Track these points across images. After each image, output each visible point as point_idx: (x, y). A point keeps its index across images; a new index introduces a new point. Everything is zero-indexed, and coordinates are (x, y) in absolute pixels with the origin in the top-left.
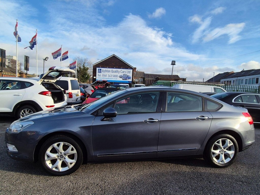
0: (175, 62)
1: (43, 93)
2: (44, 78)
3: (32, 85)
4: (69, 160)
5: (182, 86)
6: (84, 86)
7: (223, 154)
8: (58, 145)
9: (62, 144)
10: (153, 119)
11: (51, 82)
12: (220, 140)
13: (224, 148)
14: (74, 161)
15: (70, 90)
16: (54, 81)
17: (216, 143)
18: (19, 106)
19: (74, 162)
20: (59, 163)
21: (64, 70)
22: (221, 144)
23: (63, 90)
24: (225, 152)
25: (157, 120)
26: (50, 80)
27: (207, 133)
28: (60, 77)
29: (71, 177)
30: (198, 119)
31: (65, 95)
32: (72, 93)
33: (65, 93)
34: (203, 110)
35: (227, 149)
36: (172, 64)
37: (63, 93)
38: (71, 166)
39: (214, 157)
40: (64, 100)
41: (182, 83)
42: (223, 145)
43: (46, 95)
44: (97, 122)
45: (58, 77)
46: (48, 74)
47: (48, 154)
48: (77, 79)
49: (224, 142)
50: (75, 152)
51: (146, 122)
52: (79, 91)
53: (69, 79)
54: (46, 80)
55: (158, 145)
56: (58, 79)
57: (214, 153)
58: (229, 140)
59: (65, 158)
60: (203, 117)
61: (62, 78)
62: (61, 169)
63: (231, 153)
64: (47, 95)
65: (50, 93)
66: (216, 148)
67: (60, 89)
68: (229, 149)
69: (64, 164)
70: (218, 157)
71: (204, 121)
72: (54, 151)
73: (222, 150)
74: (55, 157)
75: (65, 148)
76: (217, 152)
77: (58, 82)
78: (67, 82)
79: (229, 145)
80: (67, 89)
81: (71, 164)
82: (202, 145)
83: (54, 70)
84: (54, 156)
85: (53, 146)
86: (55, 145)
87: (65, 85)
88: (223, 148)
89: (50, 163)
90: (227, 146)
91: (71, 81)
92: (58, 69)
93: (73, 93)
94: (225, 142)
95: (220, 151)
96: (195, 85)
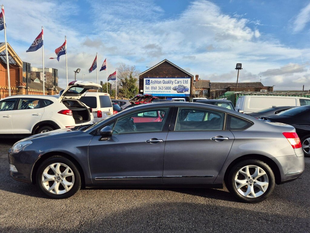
0: (240, 65)
1: (63, 112)
2: (65, 95)
3: (51, 103)
4: (66, 183)
6: (121, 102)
7: (252, 186)
8: (55, 166)
9: (59, 165)
10: (157, 139)
11: (75, 98)
12: (246, 168)
13: (254, 178)
14: (71, 184)
15: (99, 108)
16: (79, 97)
17: (241, 170)
18: (38, 127)
20: (57, 185)
22: (248, 173)
23: (88, 107)
24: (255, 182)
25: (162, 141)
26: (73, 97)
27: (226, 157)
28: (85, 93)
29: (68, 201)
31: (91, 114)
32: (101, 112)
33: (91, 112)
34: (224, 129)
35: (258, 180)
36: (237, 68)
37: (89, 111)
38: (68, 189)
39: (238, 188)
40: (90, 120)
42: (251, 174)
43: (66, 114)
44: (95, 142)
45: (82, 92)
46: (69, 90)
47: (44, 175)
48: (108, 95)
49: (252, 171)
50: (72, 174)
51: (148, 142)
52: (111, 109)
53: (97, 95)
54: (68, 97)
55: (163, 169)
56: (83, 95)
57: (238, 184)
58: (259, 168)
59: (62, 181)
60: (222, 137)
61: (87, 94)
62: (59, 192)
63: (265, 185)
64: (67, 114)
65: (71, 111)
66: (242, 177)
67: (84, 107)
68: (262, 179)
69: (61, 187)
70: (245, 189)
71: (222, 143)
72: (51, 172)
73: (251, 180)
74: (52, 179)
75: (62, 169)
76: (243, 182)
77: (83, 99)
78: (94, 99)
79: (260, 175)
80: (95, 107)
81: (69, 186)
82: (220, 172)
83: (74, 85)
84: (52, 177)
85: (50, 167)
86: (52, 166)
87: (92, 102)
88: (251, 178)
89: (47, 185)
90: (257, 175)
91: (100, 97)
92: (78, 84)
93: (102, 111)
94: (255, 169)
95: (247, 182)
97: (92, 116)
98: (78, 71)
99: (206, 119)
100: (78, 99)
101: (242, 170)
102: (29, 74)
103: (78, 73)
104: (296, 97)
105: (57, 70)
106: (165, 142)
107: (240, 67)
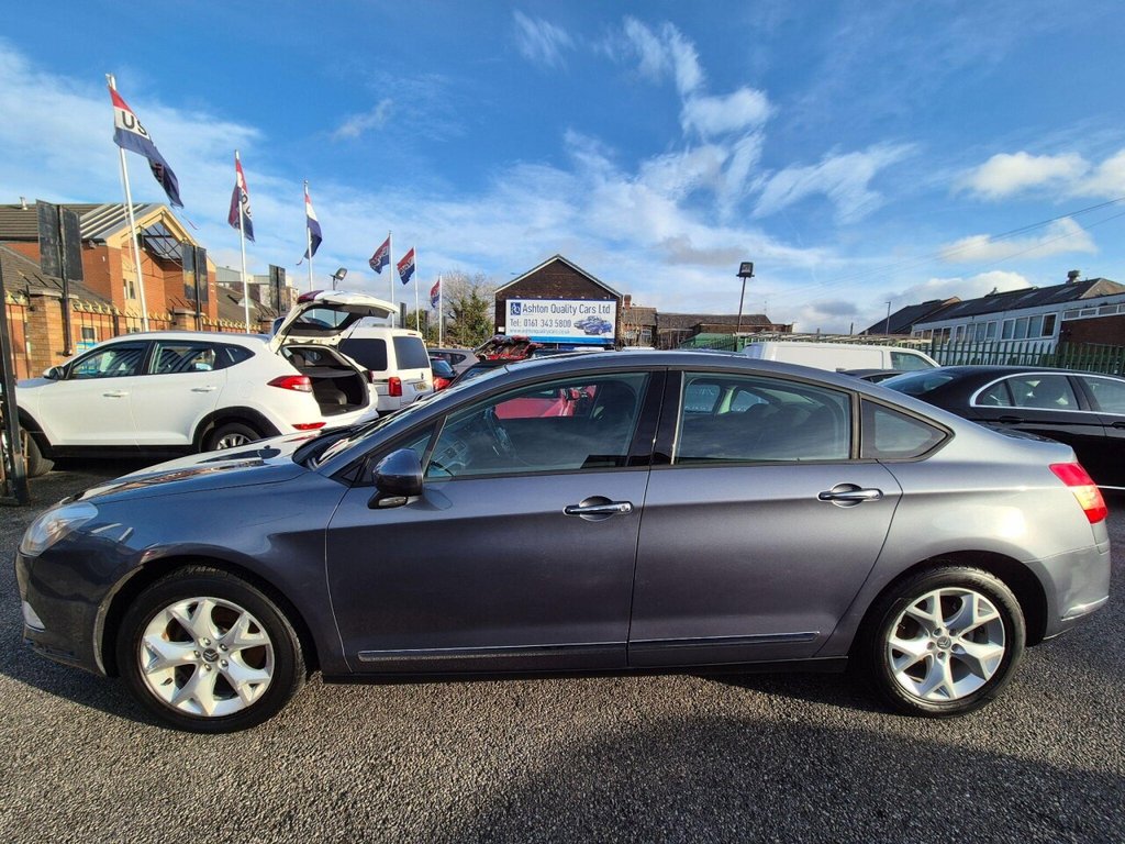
0: (750, 265)
1: (284, 383)
2: (288, 332)
3: (245, 354)
4: (241, 673)
5: (775, 349)
6: (451, 355)
7: (947, 658)
8: (192, 609)
9: (207, 605)
10: (609, 502)
11: (323, 343)
12: (932, 598)
13: (953, 632)
14: (264, 677)
15: (393, 370)
16: (335, 340)
17: (912, 609)
18: (212, 425)
19: (263, 680)
20: (205, 681)
21: (348, 303)
22: (936, 615)
23: (361, 369)
24: (956, 646)
25: (628, 506)
26: (316, 340)
27: (871, 564)
28: (350, 329)
29: (252, 742)
30: (826, 498)
31: (370, 387)
32: (399, 381)
33: (371, 381)
34: (855, 456)
35: (965, 637)
36: (740, 275)
37: (364, 379)
38: (251, 696)
39: (899, 670)
40: (368, 404)
41: (774, 339)
42: (946, 616)
43: (293, 389)
45: (344, 326)
46: (298, 317)
47: (149, 646)
48: (419, 335)
49: (951, 605)
50: (262, 638)
51: (572, 512)
52: (428, 372)
53: (389, 334)
54: (301, 340)
55: (630, 614)
56: (345, 334)
57: (898, 654)
58: (977, 596)
59: (226, 665)
60: (856, 488)
61: (362, 330)
62: (214, 707)
63: (989, 653)
64: (297, 387)
65: (306, 380)
66: (912, 629)
67: (351, 368)
68: (979, 635)
69: (224, 688)
70: (919, 670)
71: (858, 511)
72: (177, 632)
73: (944, 639)
74: (182, 660)
75: (224, 619)
76: (917, 648)
77: (346, 346)
78: (381, 344)
79: (978, 620)
80: (383, 366)
81: (254, 686)
82: (842, 619)
83: (315, 302)
84: (185, 653)
85: (169, 614)
86: (180, 609)
87: (372, 353)
88: (945, 633)
89: (168, 681)
90: (969, 621)
91: (397, 340)
92: (326, 299)
93: (402, 379)
94: (960, 603)
95: (931, 645)
96: (821, 344)
97: (372, 391)
98: (341, 275)
99: (725, 408)
100: (331, 346)
101: (918, 606)
102: (202, 277)
103: (341, 279)
104: (882, 347)
105: (283, 270)
106: (642, 512)
107: (749, 271)
